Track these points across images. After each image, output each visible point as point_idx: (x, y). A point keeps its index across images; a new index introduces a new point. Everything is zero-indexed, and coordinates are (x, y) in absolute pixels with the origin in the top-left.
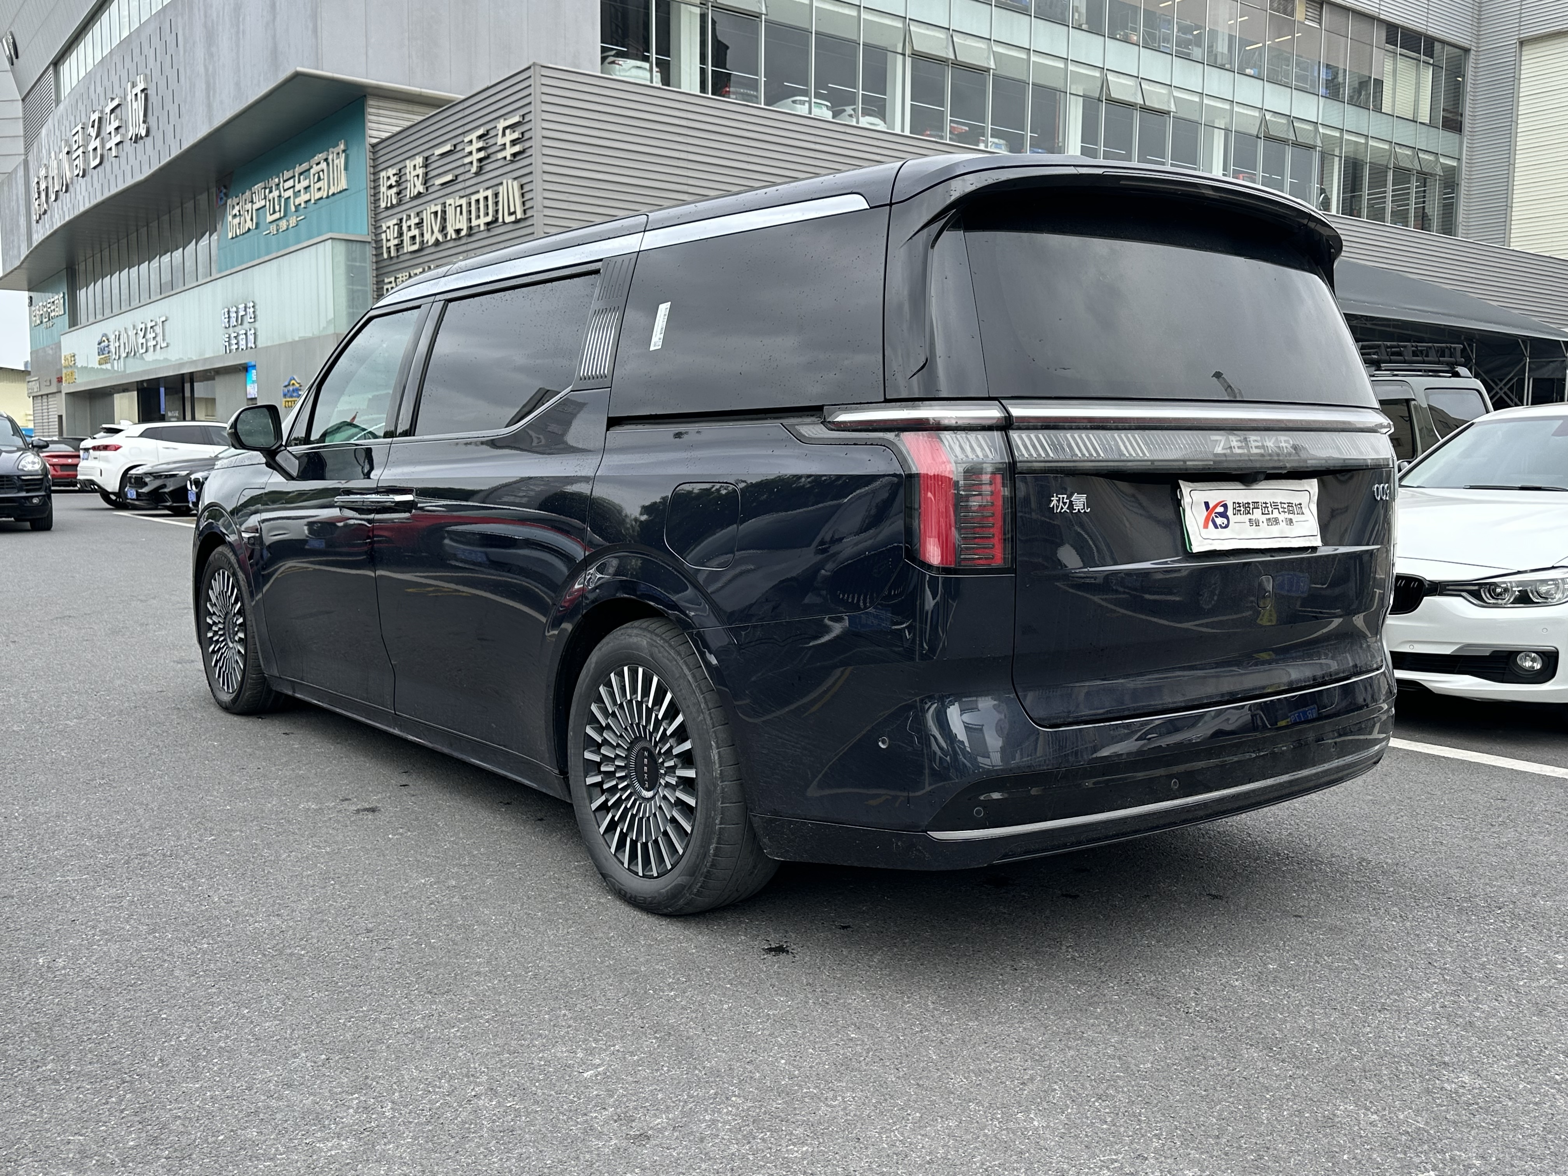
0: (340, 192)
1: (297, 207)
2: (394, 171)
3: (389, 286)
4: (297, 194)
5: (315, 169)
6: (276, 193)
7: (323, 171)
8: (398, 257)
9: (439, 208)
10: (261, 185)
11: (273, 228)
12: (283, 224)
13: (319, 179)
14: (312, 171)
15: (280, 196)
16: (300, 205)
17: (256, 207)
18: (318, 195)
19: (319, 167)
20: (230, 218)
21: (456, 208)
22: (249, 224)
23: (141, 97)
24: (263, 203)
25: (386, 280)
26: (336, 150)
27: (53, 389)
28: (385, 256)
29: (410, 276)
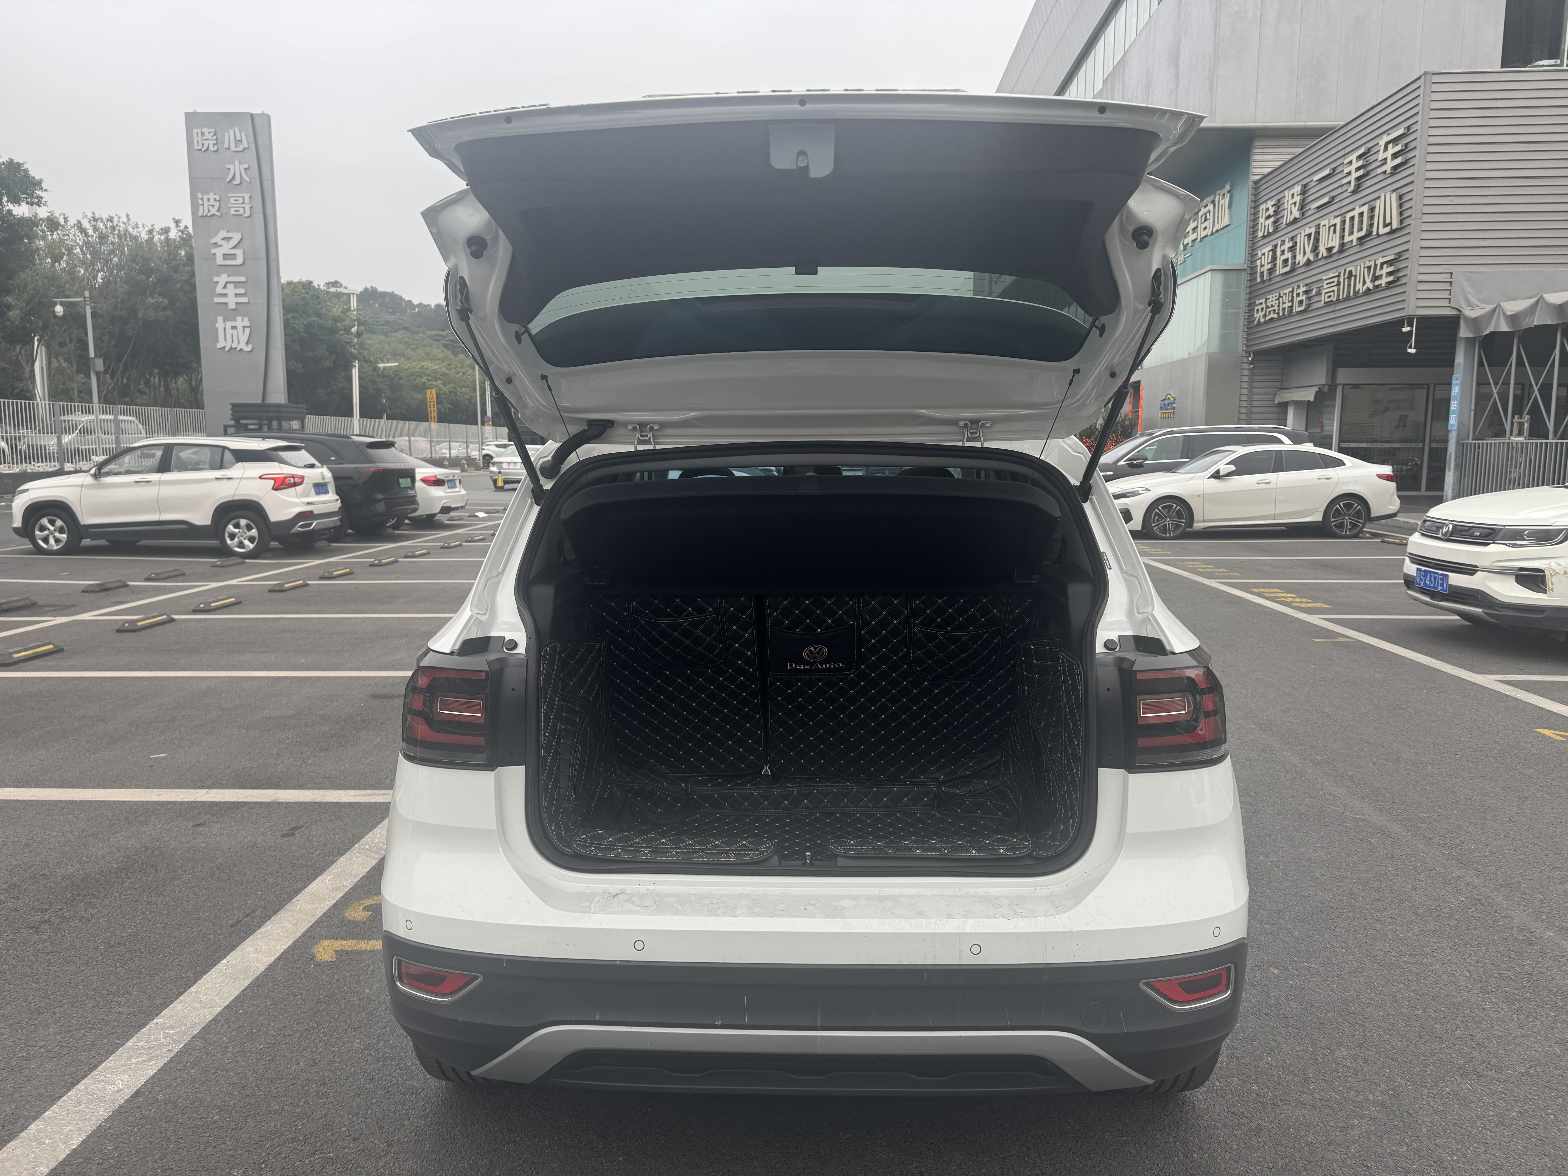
0: (1224, 228)
1: (1185, 246)
2: (1273, 202)
3: (1260, 307)
5: (1203, 211)
7: (1209, 212)
8: (1270, 280)
9: (1313, 230)
13: (1206, 220)
14: (1200, 213)
16: (1188, 244)
18: (1204, 234)
19: (1207, 209)
21: (1330, 227)
25: (1258, 302)
26: (1222, 192)
28: (1259, 280)
29: (1280, 296)
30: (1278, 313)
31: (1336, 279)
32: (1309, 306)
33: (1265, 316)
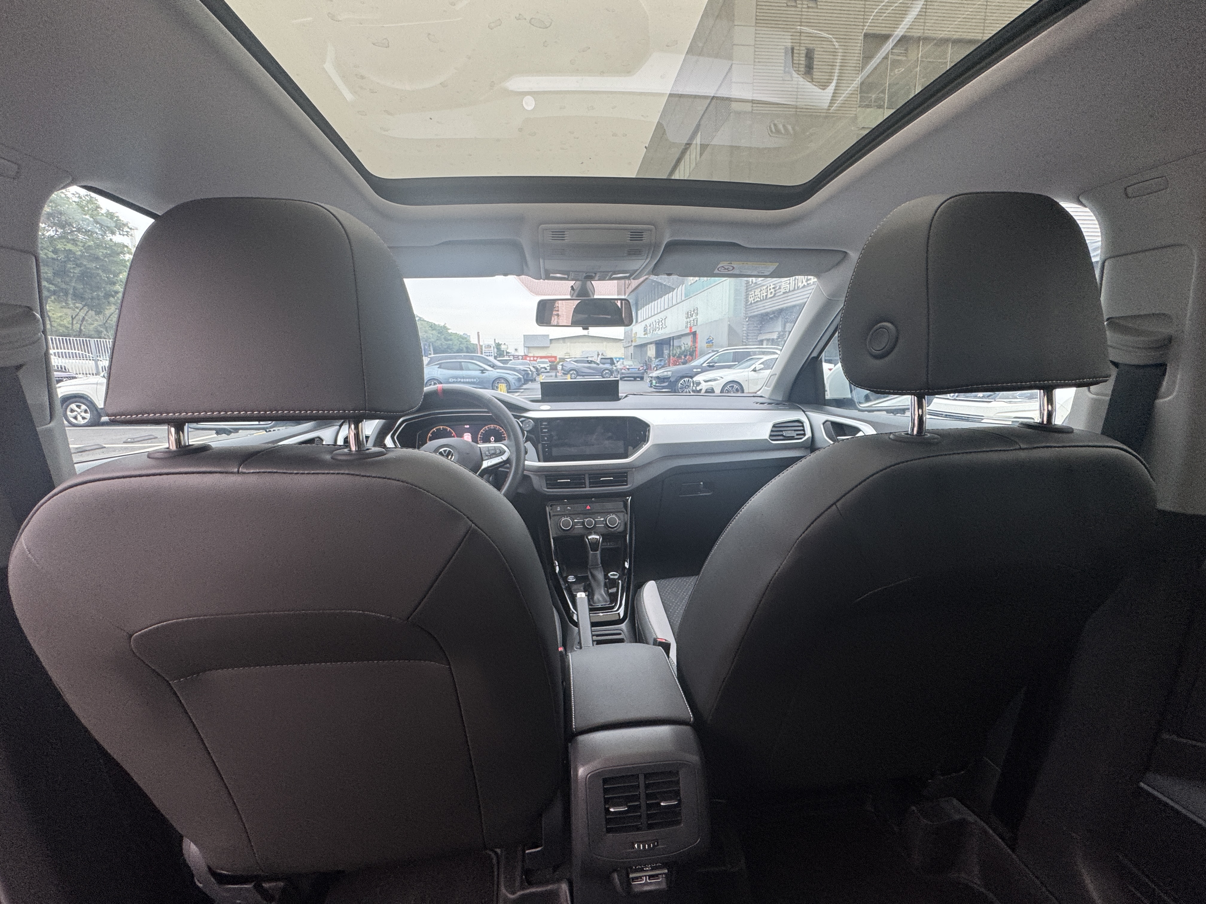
27: (630, 345)
28: (751, 283)
29: (761, 290)
32: (775, 294)
33: (754, 300)
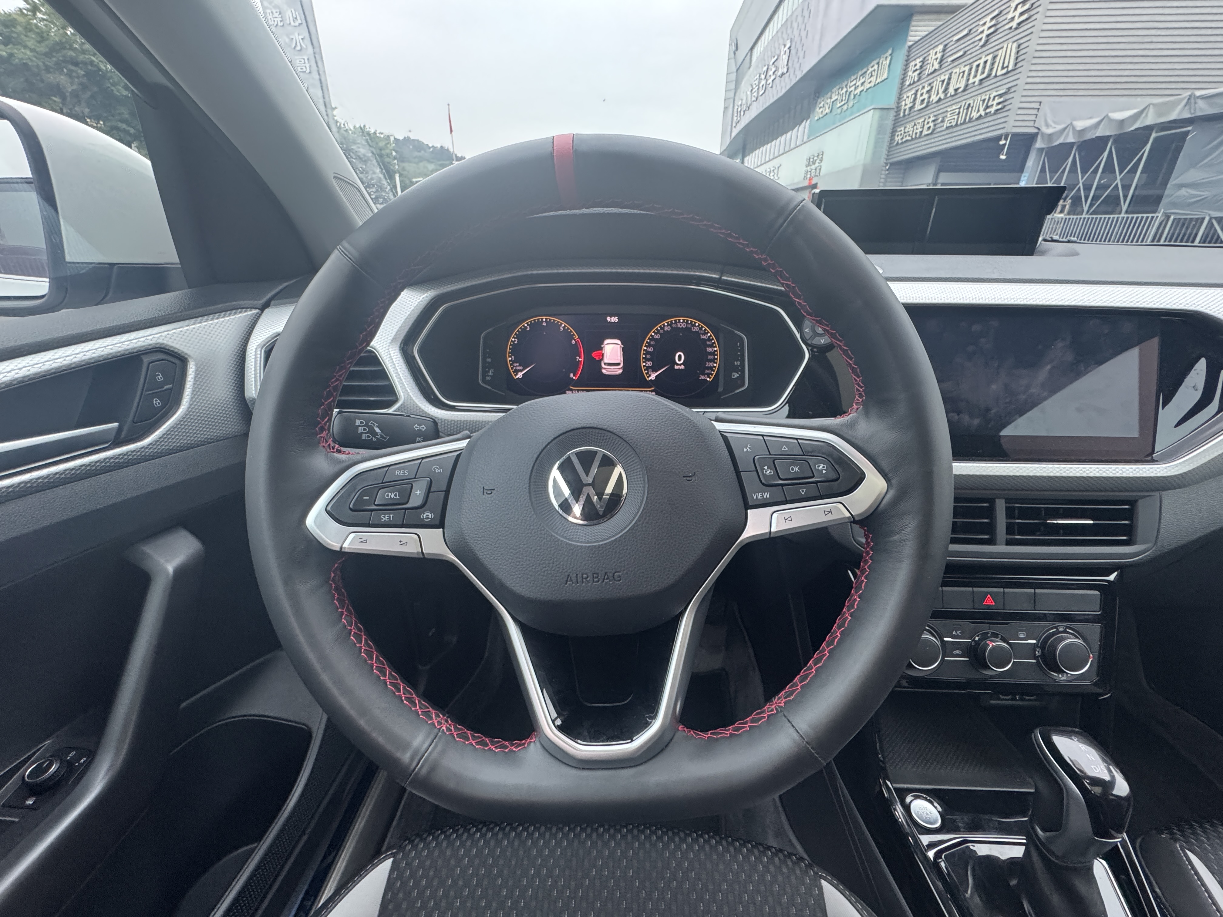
0: (883, 81)
1: (855, 96)
2: (921, 59)
3: (899, 133)
4: (856, 89)
5: (871, 70)
6: (845, 90)
7: (875, 70)
8: (909, 114)
9: (947, 77)
10: (838, 87)
11: (840, 109)
12: (845, 107)
13: (872, 76)
14: (868, 72)
15: (846, 92)
16: (857, 94)
17: (832, 100)
18: (869, 86)
19: (873, 69)
20: (818, 109)
21: (959, 74)
22: (827, 111)
23: (788, 51)
24: (836, 97)
25: (899, 130)
26: (885, 56)
28: (902, 115)
29: (915, 125)
30: (912, 137)
31: (957, 111)
32: (934, 130)
33: (902, 139)
